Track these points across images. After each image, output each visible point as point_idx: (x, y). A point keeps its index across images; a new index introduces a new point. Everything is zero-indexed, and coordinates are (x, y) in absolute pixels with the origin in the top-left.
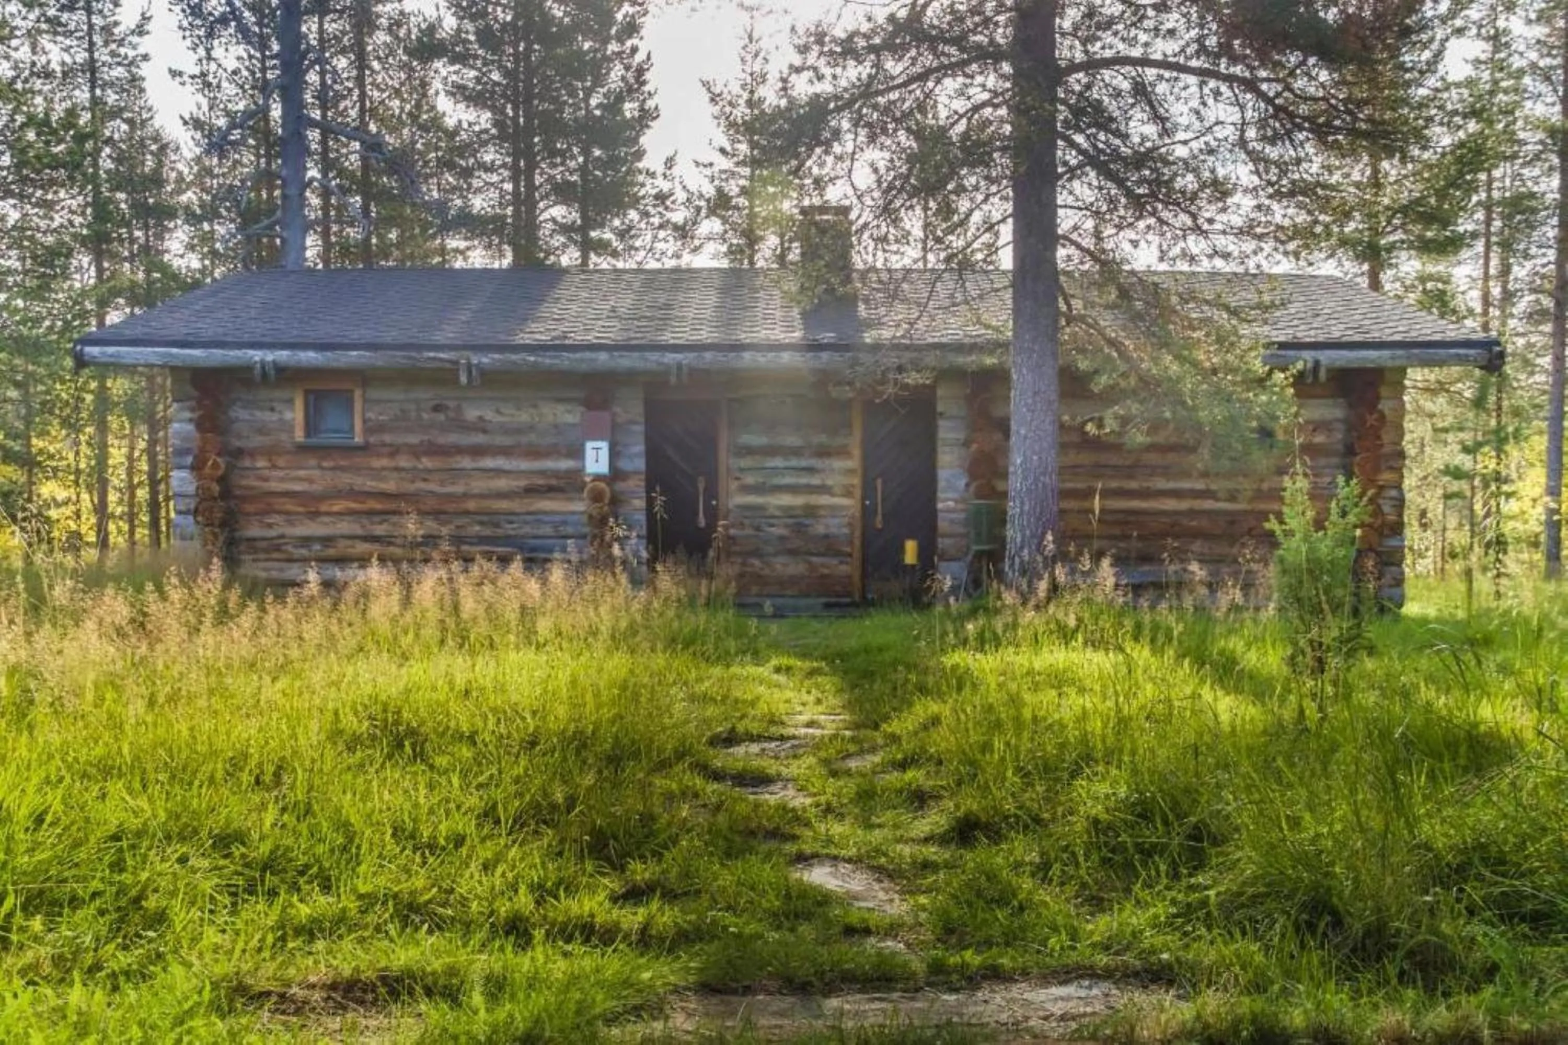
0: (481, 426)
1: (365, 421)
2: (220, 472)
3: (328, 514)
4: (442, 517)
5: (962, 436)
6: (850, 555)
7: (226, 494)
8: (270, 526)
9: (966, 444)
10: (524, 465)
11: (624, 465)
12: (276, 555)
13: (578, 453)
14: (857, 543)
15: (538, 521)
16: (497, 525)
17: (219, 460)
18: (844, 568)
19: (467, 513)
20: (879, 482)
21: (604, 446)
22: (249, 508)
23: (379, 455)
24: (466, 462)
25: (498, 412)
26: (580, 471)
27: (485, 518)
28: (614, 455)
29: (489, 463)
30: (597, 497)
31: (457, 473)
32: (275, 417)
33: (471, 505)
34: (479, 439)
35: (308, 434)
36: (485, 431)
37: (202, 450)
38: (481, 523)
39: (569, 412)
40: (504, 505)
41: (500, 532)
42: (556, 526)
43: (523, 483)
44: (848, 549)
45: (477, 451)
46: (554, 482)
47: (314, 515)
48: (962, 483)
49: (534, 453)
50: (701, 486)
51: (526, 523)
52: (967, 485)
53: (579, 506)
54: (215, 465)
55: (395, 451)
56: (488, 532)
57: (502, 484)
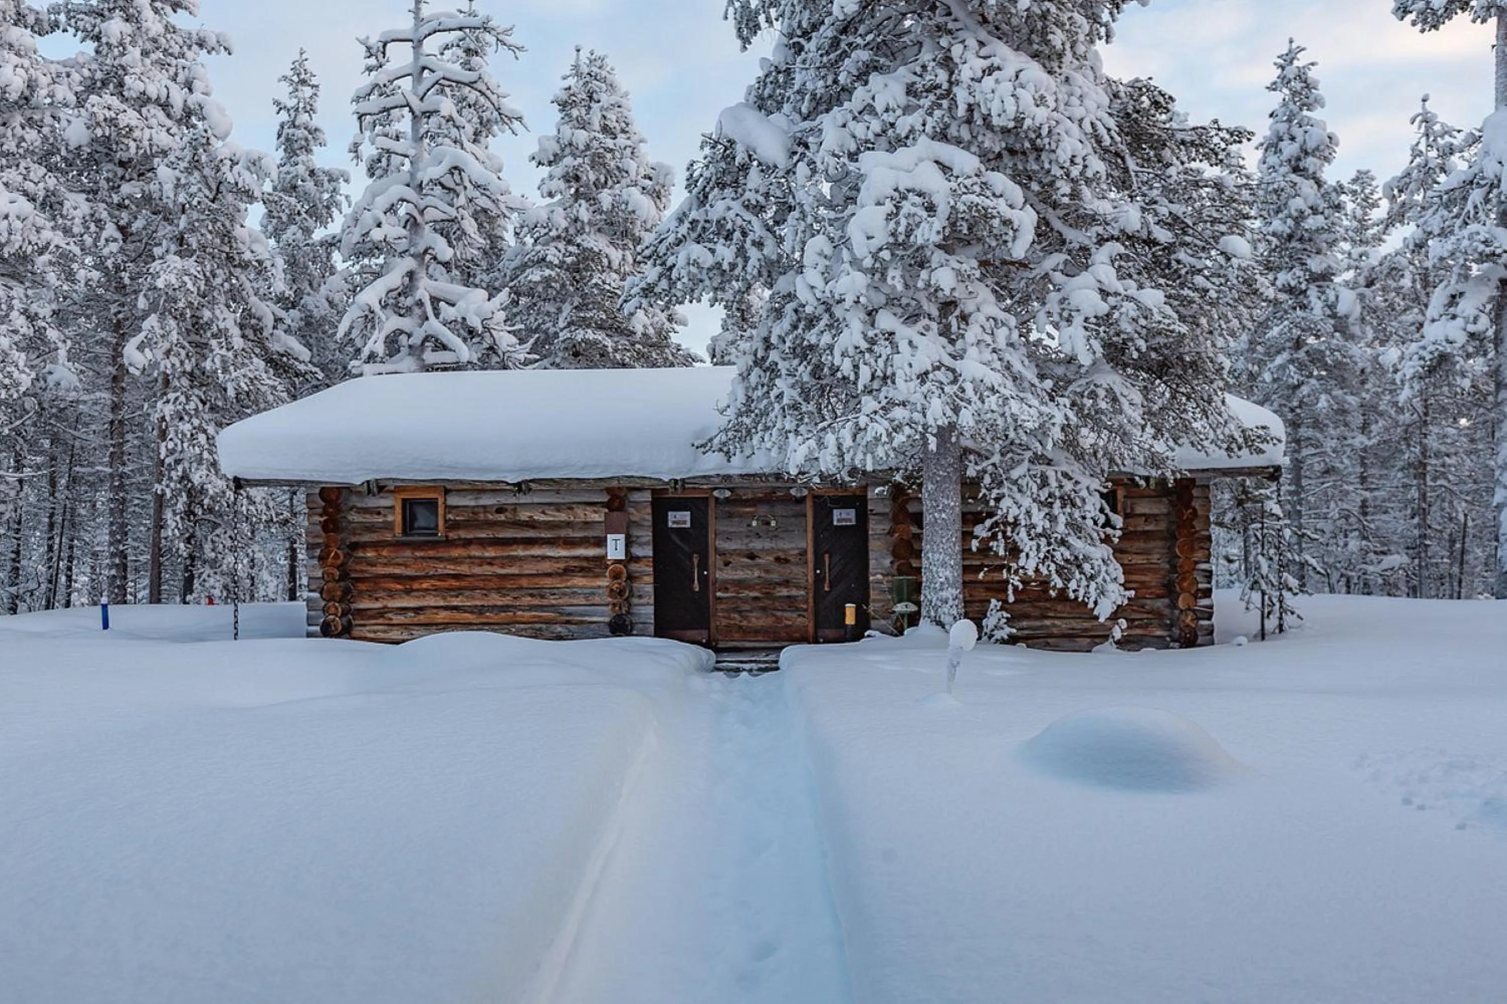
0: (531, 524)
1: (446, 521)
2: (339, 562)
3: (418, 590)
4: (504, 592)
5: (887, 527)
6: (806, 610)
7: (344, 576)
8: (377, 599)
9: (890, 533)
10: (563, 553)
11: (637, 551)
12: (381, 621)
13: (601, 542)
14: (811, 600)
15: (574, 593)
16: (543, 597)
17: (339, 552)
18: (800, 619)
19: (521, 588)
20: (827, 556)
21: (622, 537)
22: (362, 587)
23: (457, 546)
24: (520, 552)
25: (543, 513)
26: (603, 557)
27: (535, 592)
28: (628, 544)
29: (537, 551)
30: (616, 576)
31: (513, 560)
32: (381, 519)
33: (524, 582)
34: (531, 534)
35: (404, 532)
36: (534, 527)
37: (327, 546)
38: (532, 595)
39: (595, 512)
40: (548, 582)
41: (545, 602)
42: (587, 596)
43: (562, 565)
44: (805, 606)
45: (529, 542)
46: (585, 564)
47: (408, 592)
48: (887, 562)
49: (570, 543)
50: (696, 561)
51: (565, 594)
52: (892, 563)
53: (604, 582)
54: (337, 556)
55: (467, 543)
56: (536, 602)
57: (546, 567)
